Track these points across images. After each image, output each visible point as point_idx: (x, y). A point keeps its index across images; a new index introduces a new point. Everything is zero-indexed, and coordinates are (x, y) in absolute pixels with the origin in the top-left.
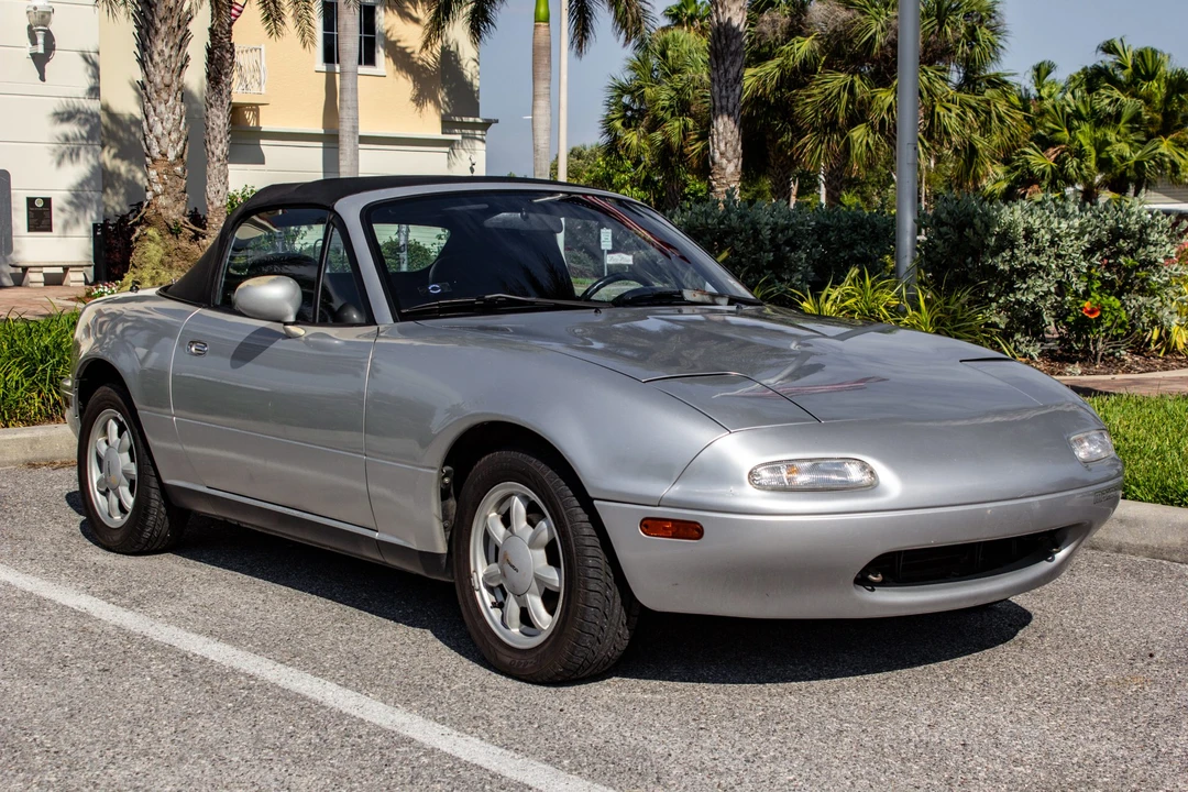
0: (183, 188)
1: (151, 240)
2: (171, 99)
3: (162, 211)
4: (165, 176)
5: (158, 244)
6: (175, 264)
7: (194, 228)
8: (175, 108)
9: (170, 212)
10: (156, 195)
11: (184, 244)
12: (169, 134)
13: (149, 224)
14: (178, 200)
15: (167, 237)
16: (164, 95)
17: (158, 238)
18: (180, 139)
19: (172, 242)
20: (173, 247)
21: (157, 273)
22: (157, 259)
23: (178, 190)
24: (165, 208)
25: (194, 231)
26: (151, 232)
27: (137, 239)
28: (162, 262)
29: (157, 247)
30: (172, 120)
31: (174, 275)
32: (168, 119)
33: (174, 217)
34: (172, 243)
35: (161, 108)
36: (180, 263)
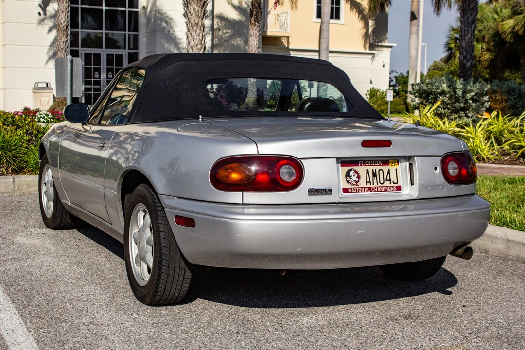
2: (198, 30)
8: (200, 33)
12: (197, 46)
16: (195, 28)
18: (201, 48)
30: (198, 39)
32: (196, 39)
35: (194, 34)
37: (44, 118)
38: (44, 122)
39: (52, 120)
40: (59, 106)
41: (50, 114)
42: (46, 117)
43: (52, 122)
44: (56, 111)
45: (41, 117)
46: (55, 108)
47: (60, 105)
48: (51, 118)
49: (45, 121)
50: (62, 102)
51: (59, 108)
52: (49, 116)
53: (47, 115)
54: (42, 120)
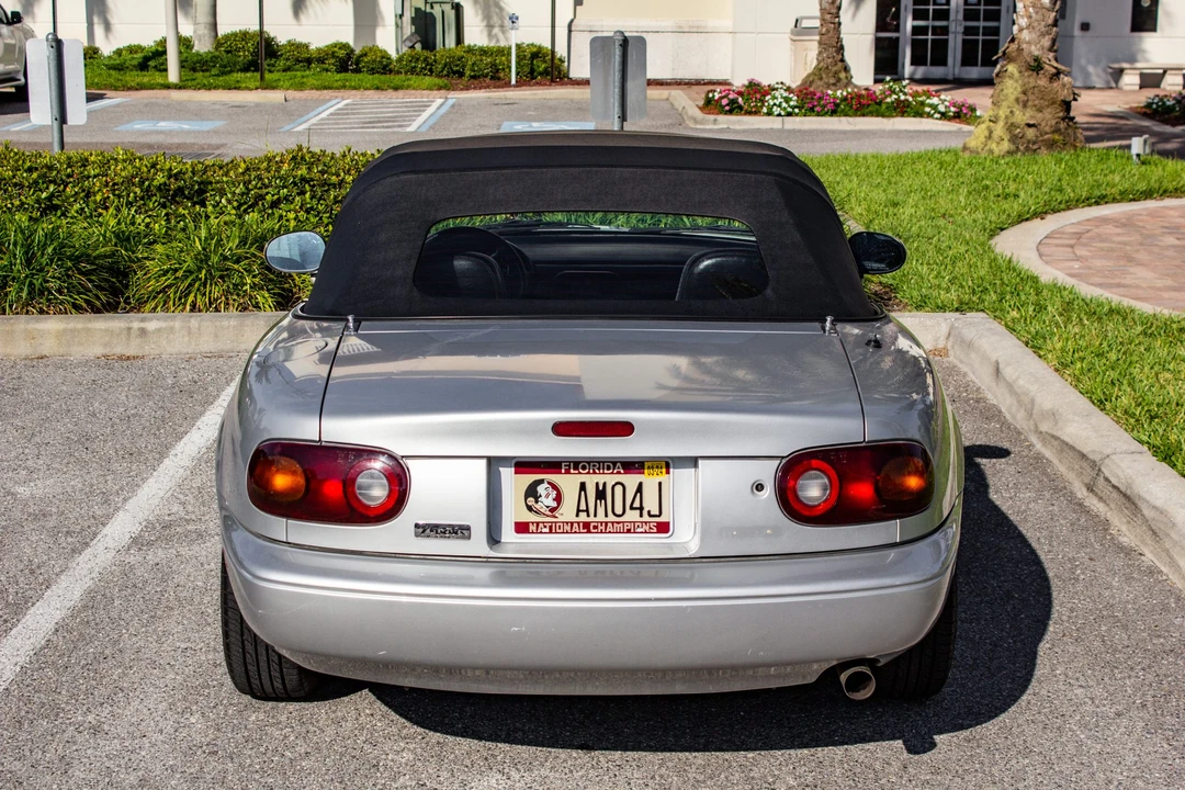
0: (1050, 21)
1: (1011, 77)
3: (1024, 46)
4: (1031, 10)
5: (1017, 81)
6: (1030, 103)
7: (1056, 65)
9: (1033, 48)
10: (1021, 30)
11: (1043, 82)
13: (1011, 60)
14: (1043, 35)
15: (1026, 74)
17: (1016, 74)
19: (1032, 80)
20: (1032, 85)
21: (1011, 112)
22: (1012, 98)
23: (1043, 23)
24: (1029, 43)
25: (1056, 68)
26: (1011, 68)
27: (997, 75)
28: (1017, 100)
29: (1015, 85)
31: (1027, 114)
33: (1036, 53)
34: (1032, 82)
36: (1036, 102)
37: (780, 106)
38: (779, 115)
39: (797, 110)
40: (821, 79)
41: (795, 98)
42: (784, 105)
43: (797, 115)
44: (812, 89)
45: (775, 104)
46: (812, 82)
47: (824, 76)
48: (796, 107)
49: (783, 113)
50: (827, 68)
51: (819, 83)
52: (792, 103)
53: (787, 100)
54: (776, 110)
